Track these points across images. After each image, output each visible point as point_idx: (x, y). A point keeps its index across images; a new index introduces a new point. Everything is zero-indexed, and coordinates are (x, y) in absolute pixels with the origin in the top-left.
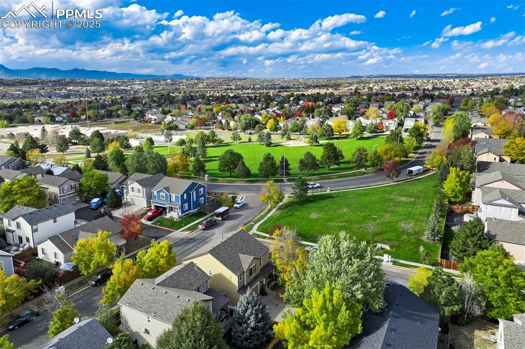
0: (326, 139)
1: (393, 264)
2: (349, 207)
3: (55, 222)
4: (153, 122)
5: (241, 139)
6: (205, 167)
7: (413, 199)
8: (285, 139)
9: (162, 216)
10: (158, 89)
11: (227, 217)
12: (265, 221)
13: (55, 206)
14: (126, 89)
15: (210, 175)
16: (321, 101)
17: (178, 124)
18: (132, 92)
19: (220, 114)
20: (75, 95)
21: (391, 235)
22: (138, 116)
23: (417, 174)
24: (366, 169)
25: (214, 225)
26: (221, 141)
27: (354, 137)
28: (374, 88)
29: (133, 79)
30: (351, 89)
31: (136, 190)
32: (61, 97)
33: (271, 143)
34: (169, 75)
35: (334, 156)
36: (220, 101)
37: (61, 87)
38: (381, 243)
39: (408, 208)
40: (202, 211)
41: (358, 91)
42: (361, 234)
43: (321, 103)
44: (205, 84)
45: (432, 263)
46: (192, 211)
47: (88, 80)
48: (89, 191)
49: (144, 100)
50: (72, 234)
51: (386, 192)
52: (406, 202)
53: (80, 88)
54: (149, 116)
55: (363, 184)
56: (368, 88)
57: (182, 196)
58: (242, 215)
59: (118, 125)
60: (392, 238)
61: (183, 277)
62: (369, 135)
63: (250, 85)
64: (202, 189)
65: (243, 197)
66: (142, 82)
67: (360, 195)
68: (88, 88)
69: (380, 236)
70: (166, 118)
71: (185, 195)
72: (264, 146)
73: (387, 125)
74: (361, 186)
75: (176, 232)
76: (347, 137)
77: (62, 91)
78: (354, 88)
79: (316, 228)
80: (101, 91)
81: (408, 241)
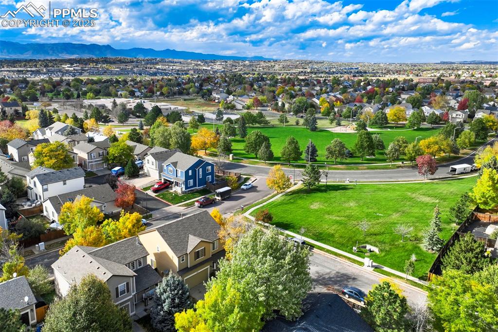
0: (379, 127)
1: (374, 270)
2: (357, 201)
3: (65, 184)
4: (217, 101)
5: (288, 122)
6: (232, 146)
7: (437, 201)
8: (334, 124)
9: (167, 190)
10: (235, 70)
11: (228, 198)
12: (264, 206)
13: (68, 170)
14: (206, 69)
15: (235, 154)
16: (392, 87)
17: (235, 103)
18: (211, 72)
19: (280, 96)
20: (161, 73)
21: (387, 238)
22: (205, 95)
23: (462, 173)
24: (403, 163)
25: (212, 203)
26: (267, 122)
27: (410, 128)
28: (463, 75)
29: (214, 60)
30: (435, 76)
31: (150, 162)
32: (149, 75)
33: (316, 128)
34: (250, 56)
35: (368, 145)
36: (286, 83)
37: (152, 66)
38: (371, 245)
39: (425, 210)
40: (208, 189)
41: (442, 78)
42: (355, 232)
43: (391, 89)
44: (281, 66)
45: (421, 276)
46: (197, 188)
47: (175, 60)
48: (114, 159)
49: (217, 80)
50: (70, 197)
51: (412, 189)
52: (428, 203)
53: (167, 67)
54: (214, 95)
55: (391, 178)
56: (456, 76)
57: (187, 172)
58: (245, 197)
59: (186, 102)
60: (387, 241)
61: (119, 249)
62: (429, 126)
63: (326, 69)
64: (210, 167)
65: (256, 179)
66: (222, 63)
67: (379, 189)
68: (174, 67)
69: (374, 237)
70: (228, 97)
71: (190, 171)
72: (309, 131)
73: (454, 115)
74: (388, 180)
75: (173, 206)
76: (403, 127)
77: (152, 70)
78: (438, 75)
79: (310, 219)
80: (185, 71)
81: (403, 246)
